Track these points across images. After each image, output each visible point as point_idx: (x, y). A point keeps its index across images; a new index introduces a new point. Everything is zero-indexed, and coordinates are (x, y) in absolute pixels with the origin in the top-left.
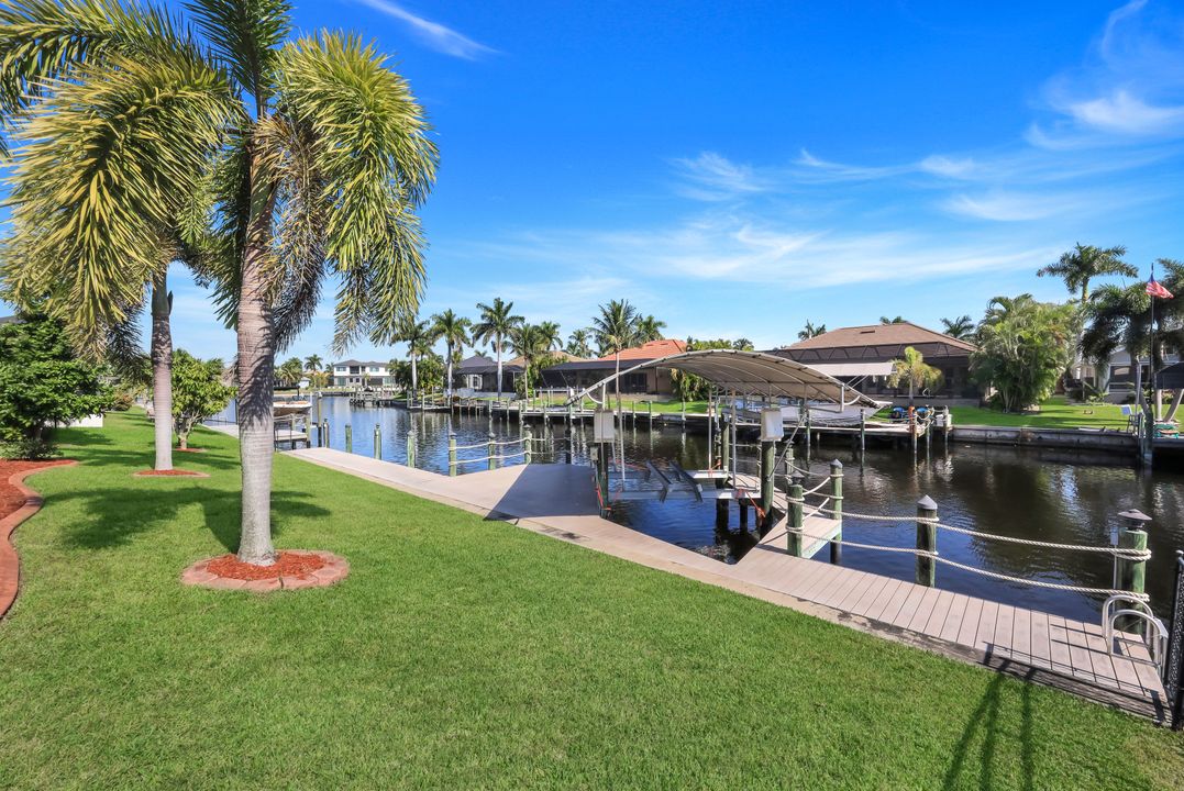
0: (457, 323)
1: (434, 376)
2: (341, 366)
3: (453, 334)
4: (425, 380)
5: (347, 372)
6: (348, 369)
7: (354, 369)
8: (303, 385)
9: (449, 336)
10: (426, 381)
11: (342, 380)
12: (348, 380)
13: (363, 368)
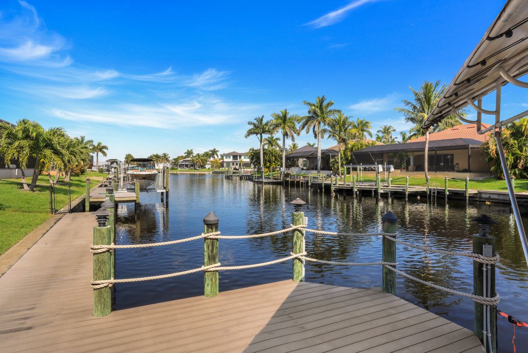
0: (289, 119)
1: (276, 159)
2: (228, 155)
3: (286, 127)
4: (270, 161)
5: (231, 159)
6: (232, 157)
7: (235, 157)
8: (207, 166)
9: (284, 128)
10: (270, 163)
11: (228, 163)
12: (231, 164)
13: (240, 156)
